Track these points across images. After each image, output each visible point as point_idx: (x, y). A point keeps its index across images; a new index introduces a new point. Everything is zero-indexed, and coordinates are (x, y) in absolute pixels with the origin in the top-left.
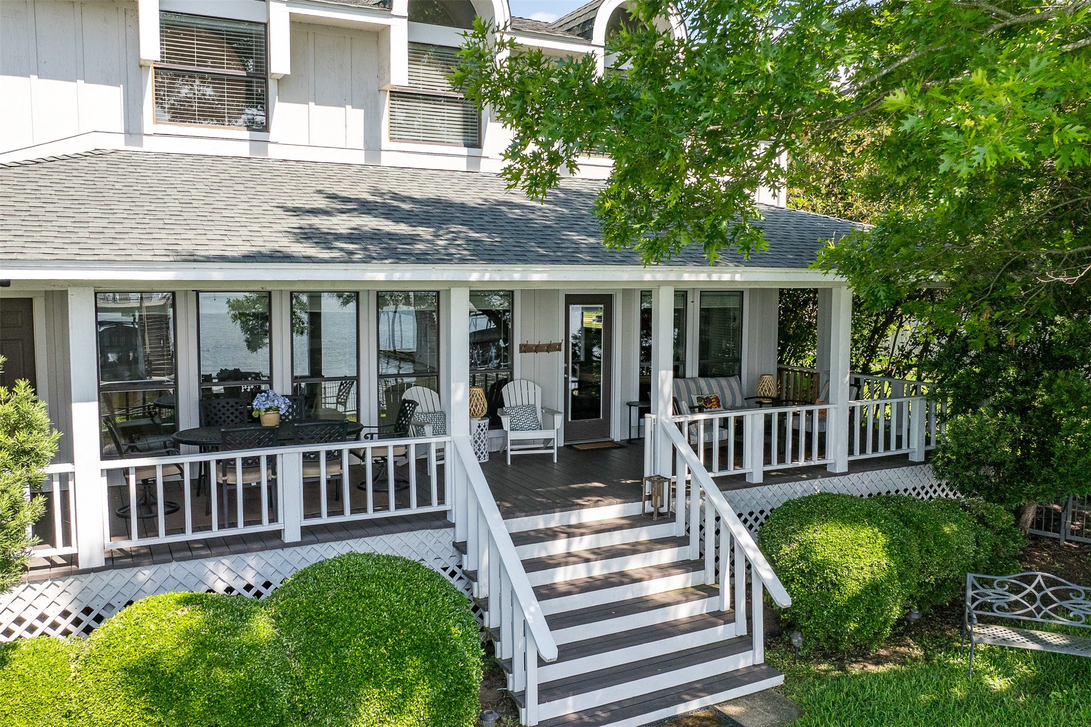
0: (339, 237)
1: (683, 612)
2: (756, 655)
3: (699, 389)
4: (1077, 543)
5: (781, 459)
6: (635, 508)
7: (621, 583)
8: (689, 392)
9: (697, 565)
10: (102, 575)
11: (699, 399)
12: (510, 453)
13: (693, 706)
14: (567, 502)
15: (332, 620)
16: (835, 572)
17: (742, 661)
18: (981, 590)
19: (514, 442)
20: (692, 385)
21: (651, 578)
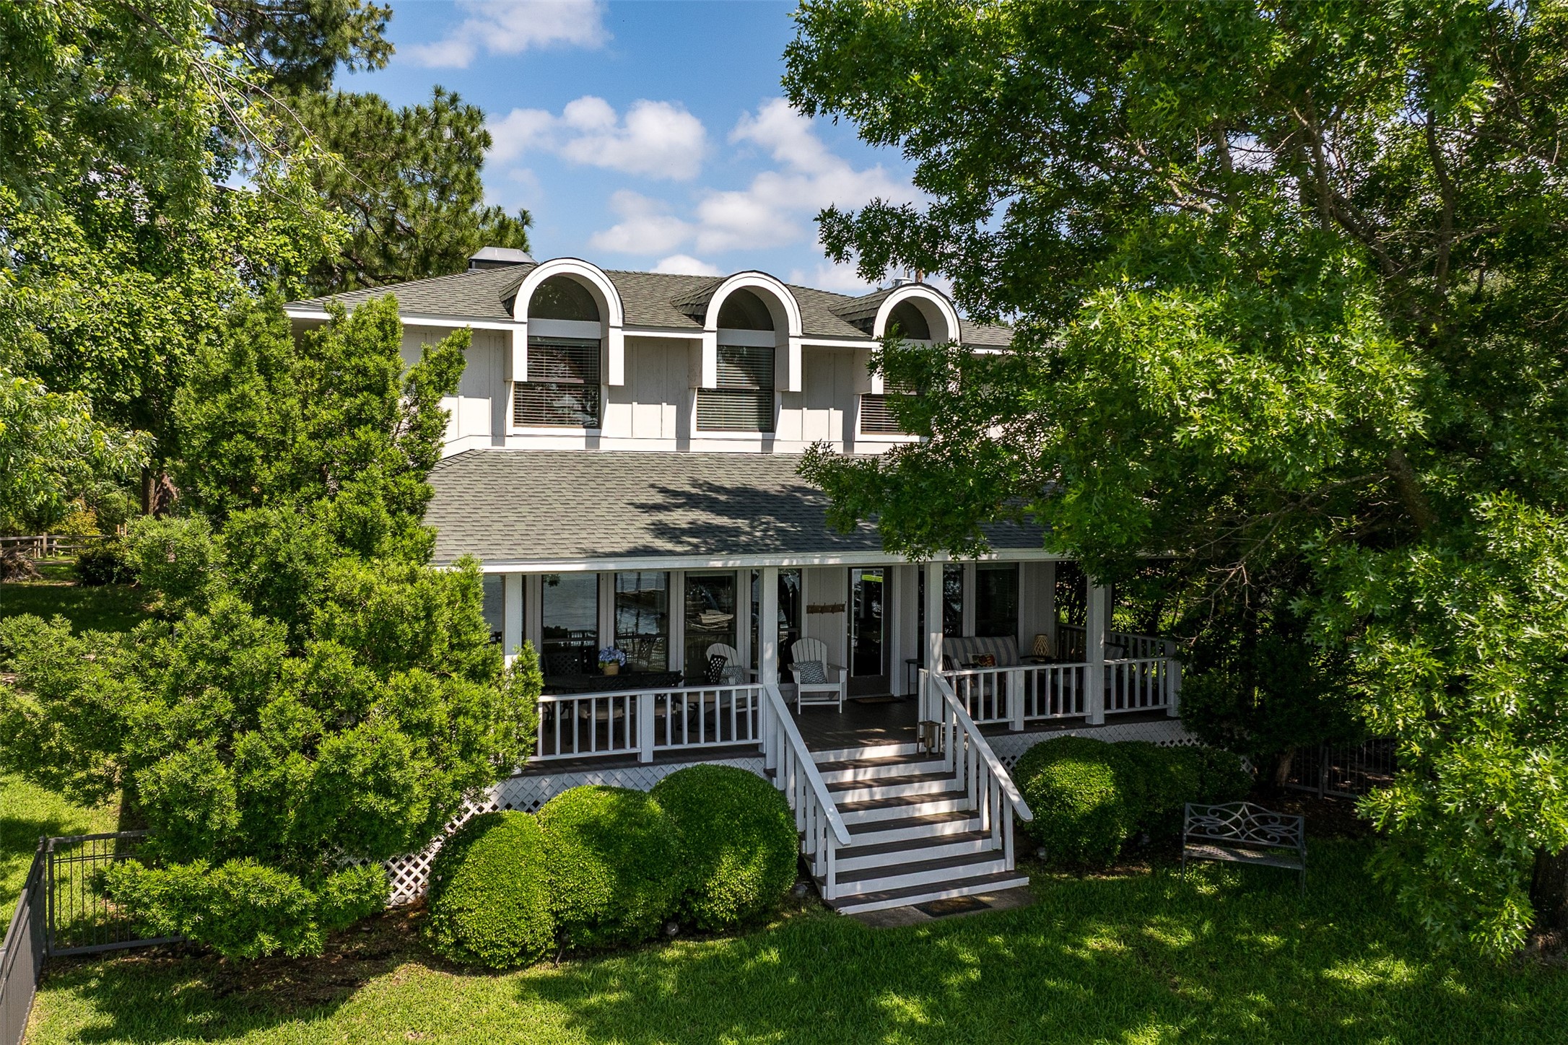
0: (684, 532)
1: (949, 829)
2: (1007, 864)
3: (975, 648)
4: (1336, 797)
5: (1041, 710)
6: (911, 748)
7: (899, 805)
8: (966, 651)
9: (963, 794)
10: (519, 780)
11: (974, 657)
12: (800, 704)
13: (954, 894)
14: (855, 742)
15: (701, 803)
16: (1071, 797)
17: (996, 867)
18: (1197, 816)
19: (804, 695)
20: (968, 644)
21: (922, 802)
